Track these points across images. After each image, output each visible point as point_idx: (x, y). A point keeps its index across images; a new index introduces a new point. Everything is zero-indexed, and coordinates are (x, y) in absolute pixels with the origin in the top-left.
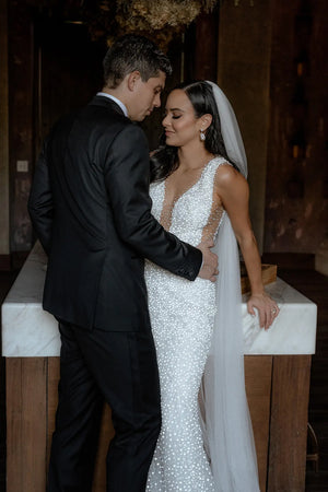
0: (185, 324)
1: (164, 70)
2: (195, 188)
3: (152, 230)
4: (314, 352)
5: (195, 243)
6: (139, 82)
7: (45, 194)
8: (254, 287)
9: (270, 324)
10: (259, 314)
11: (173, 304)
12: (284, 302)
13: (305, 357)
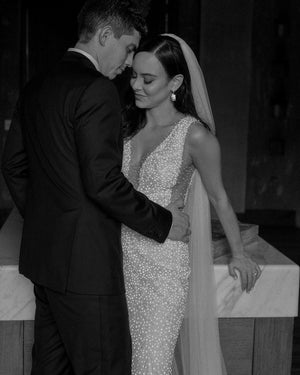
0: (157, 288)
1: (138, 29)
2: (162, 146)
3: (121, 187)
4: (296, 315)
5: (164, 204)
6: (111, 38)
7: (19, 154)
8: (235, 248)
9: (253, 286)
10: (241, 275)
11: (144, 268)
12: (266, 263)
13: (288, 319)
